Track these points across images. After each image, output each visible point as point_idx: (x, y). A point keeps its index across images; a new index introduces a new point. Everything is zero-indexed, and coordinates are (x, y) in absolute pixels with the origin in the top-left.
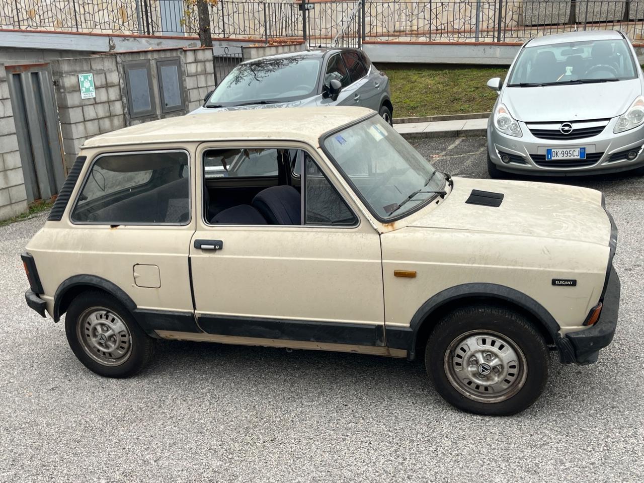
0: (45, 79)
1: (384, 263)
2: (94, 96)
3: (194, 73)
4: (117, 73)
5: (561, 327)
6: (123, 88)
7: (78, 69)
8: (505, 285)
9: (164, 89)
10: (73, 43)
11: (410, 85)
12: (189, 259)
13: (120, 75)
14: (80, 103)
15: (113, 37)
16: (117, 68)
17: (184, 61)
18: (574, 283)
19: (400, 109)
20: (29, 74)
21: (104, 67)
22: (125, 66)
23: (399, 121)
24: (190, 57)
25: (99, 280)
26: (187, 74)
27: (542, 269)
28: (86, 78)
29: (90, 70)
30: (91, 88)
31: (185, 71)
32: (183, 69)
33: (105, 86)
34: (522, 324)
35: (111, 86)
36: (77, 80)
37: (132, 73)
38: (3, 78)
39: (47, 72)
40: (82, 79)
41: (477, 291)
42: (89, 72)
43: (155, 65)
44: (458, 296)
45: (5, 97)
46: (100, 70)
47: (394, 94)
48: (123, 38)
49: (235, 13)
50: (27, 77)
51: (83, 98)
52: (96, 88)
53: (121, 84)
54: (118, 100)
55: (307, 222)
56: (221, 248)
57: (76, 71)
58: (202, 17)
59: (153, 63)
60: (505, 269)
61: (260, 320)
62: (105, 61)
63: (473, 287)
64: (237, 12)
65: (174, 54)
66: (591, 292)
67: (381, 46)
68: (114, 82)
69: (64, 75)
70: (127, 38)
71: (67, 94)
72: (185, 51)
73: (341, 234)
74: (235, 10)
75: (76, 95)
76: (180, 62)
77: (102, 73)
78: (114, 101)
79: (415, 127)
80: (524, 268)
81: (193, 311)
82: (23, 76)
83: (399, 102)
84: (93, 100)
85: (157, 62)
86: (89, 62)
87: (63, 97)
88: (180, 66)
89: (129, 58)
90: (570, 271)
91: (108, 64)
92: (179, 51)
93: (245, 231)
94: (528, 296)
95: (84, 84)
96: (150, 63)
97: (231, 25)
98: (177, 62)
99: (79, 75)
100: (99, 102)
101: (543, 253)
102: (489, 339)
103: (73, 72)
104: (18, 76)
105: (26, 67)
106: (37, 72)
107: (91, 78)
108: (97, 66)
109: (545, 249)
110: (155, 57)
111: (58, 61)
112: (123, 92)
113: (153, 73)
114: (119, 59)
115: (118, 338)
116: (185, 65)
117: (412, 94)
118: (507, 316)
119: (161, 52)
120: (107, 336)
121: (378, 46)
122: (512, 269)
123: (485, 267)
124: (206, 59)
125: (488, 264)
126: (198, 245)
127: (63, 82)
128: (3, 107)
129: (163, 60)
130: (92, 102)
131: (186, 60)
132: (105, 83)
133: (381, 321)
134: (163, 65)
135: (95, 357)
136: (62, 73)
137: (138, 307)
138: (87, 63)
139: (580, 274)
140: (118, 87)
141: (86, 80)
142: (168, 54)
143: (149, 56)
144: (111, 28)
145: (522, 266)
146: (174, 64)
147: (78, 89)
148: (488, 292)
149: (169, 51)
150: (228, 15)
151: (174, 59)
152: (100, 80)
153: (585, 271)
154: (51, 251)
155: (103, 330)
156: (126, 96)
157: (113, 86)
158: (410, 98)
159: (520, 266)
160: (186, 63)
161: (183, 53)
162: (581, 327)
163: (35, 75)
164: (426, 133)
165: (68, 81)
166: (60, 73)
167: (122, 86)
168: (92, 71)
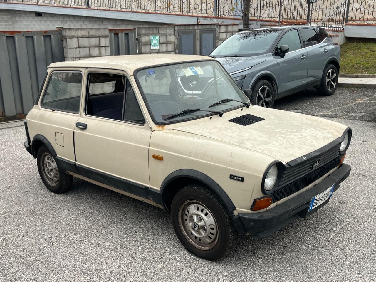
0: (132, 37)
1: (150, 149)
2: (159, 48)
3: (224, 39)
4: (174, 36)
5: (236, 208)
6: (177, 45)
7: (151, 32)
8: (205, 174)
9: (203, 47)
10: (180, 20)
11: (371, 53)
12: (74, 132)
13: (176, 37)
14: (150, 51)
15: (200, 18)
16: (175, 33)
17: (218, 31)
18: (242, 180)
19: (358, 68)
20: (123, 34)
21: (166, 32)
22: (180, 33)
23: (355, 76)
24: (223, 29)
25: (44, 138)
26: (219, 39)
27: (225, 167)
28: (154, 38)
29: (158, 34)
30: (157, 44)
31: (218, 37)
32: (217, 36)
33: (166, 43)
34: (216, 201)
35: (169, 43)
36: (149, 39)
37: (183, 37)
38: (107, 35)
39: (133, 34)
40: (153, 38)
41: (189, 175)
42: (157, 34)
43: (199, 33)
44: (180, 175)
45: (107, 45)
46: (164, 34)
47: (357, 58)
48: (205, 18)
49: (276, 5)
50: (122, 36)
51: (151, 49)
52: (160, 44)
53: (176, 42)
54: (173, 51)
55: (125, 119)
56: (86, 128)
57: (149, 34)
58: (245, 6)
59: (198, 31)
60: (205, 163)
61: (99, 172)
62: (168, 29)
63: (188, 171)
64: (278, 5)
65: (213, 27)
66: (253, 188)
67: (357, 27)
68: (172, 41)
69: (142, 36)
70: (207, 18)
71: (142, 46)
72: (220, 25)
73: (136, 128)
74: (277, 3)
75: (147, 47)
76: (215, 32)
77: (165, 36)
78: (170, 52)
79: (362, 80)
80: (215, 164)
81: (75, 162)
82: (120, 35)
83: (358, 64)
84: (157, 50)
85: (201, 31)
86: (158, 29)
87: (140, 47)
88: (215, 34)
89: (182, 28)
90: (241, 171)
91: (169, 31)
92: (216, 25)
93: (98, 120)
94: (216, 183)
95: (153, 41)
96: (196, 31)
97: (273, 12)
98: (214, 32)
99: (151, 36)
100: (161, 51)
101: (228, 156)
102: (201, 207)
103: (147, 34)
104: (117, 35)
105: (122, 30)
106: (128, 33)
107: (158, 38)
108: (162, 31)
109: (230, 154)
110: (199, 28)
111: (140, 28)
112: (176, 47)
113: (197, 37)
114: (176, 28)
115: (54, 170)
116: (219, 34)
117: (370, 59)
118: (208, 194)
119: (204, 26)
120: (49, 169)
121: (355, 27)
122: (209, 164)
123: (195, 160)
124: (233, 31)
125: (198, 158)
126: (78, 125)
127: (141, 39)
128: (105, 50)
129: (205, 30)
130: (157, 51)
131: (220, 30)
132: (166, 41)
133: (148, 185)
134: (204, 33)
135: (47, 179)
136: (141, 34)
137: (57, 156)
138: (157, 30)
139: (247, 174)
140: (173, 44)
141: (155, 39)
142: (208, 27)
143: (196, 27)
144: (207, 13)
145: (215, 163)
146: (212, 33)
147: (149, 43)
148: (195, 176)
149: (209, 25)
150: (272, 6)
151: (212, 30)
152: (163, 39)
153: (249, 173)
154: (31, 120)
155: (49, 165)
156: (178, 49)
157: (171, 43)
158: (367, 61)
159: (213, 162)
160: (220, 33)
161: (218, 26)
162: (249, 211)
163: (127, 35)
164: (365, 85)
165: (144, 39)
166: (140, 34)
167: (176, 43)
168: (159, 34)
